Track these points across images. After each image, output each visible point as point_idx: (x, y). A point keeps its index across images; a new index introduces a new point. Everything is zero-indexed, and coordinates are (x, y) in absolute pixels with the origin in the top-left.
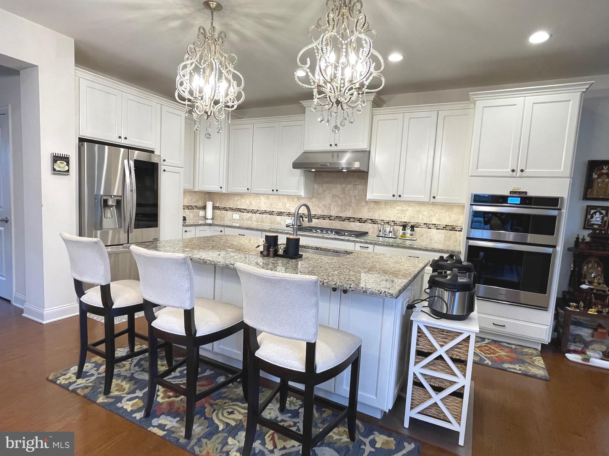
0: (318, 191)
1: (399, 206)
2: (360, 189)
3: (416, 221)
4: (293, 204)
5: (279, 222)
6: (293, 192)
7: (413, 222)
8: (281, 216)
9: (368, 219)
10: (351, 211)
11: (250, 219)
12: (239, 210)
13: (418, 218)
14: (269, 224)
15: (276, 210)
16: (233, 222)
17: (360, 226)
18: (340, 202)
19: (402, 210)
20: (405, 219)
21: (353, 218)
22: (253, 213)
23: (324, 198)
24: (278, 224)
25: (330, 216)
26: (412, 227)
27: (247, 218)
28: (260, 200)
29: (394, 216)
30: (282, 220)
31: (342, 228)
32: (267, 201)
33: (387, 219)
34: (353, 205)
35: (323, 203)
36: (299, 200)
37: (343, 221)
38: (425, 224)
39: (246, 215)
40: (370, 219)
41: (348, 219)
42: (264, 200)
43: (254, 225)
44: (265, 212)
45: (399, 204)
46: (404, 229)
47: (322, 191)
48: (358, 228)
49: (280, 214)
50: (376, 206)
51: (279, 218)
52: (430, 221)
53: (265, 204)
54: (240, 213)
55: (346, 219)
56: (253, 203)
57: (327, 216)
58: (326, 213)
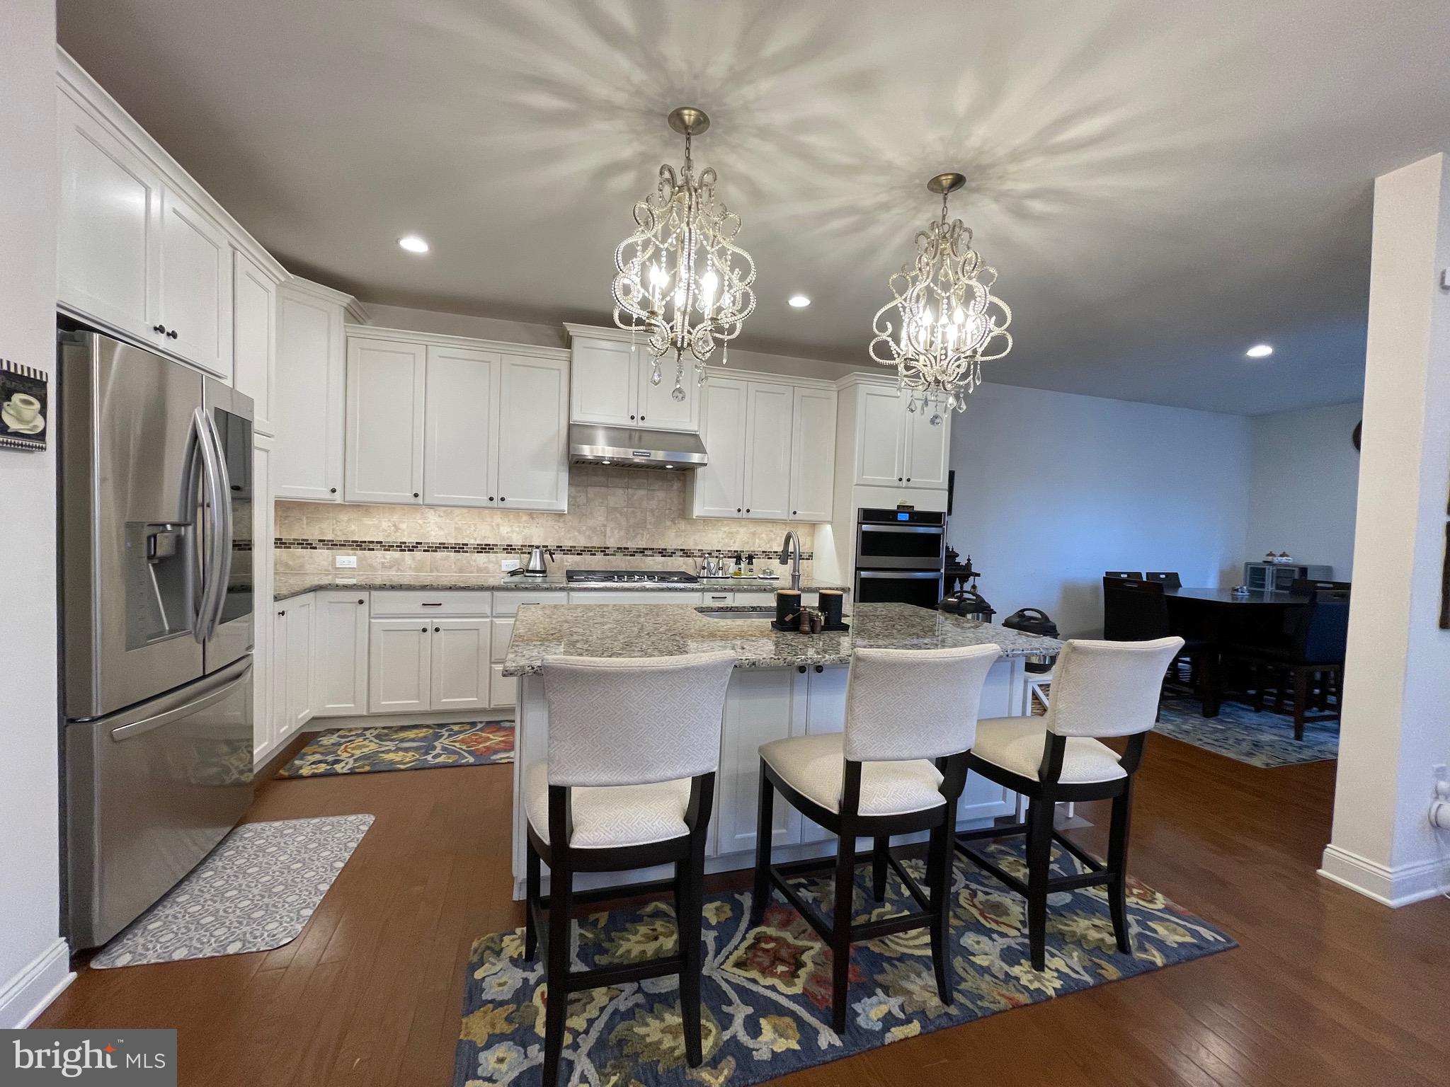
0: (576, 501)
1: (727, 525)
2: (661, 498)
3: (752, 549)
4: (519, 526)
5: (482, 566)
6: (543, 502)
7: (748, 549)
8: (489, 552)
9: (677, 550)
10: (646, 536)
11: (395, 564)
12: (359, 545)
13: (754, 543)
14: (456, 572)
15: (472, 541)
16: (336, 576)
17: (663, 563)
18: (623, 521)
19: (731, 533)
20: (736, 547)
21: (650, 549)
22: (405, 551)
23: (591, 513)
24: (479, 570)
25: (605, 548)
26: (750, 558)
27: (383, 563)
28: (425, 518)
29: (719, 542)
30: (489, 562)
31: (631, 567)
32: (448, 521)
33: (708, 548)
34: (649, 526)
35: (590, 523)
36: (533, 518)
37: (631, 555)
38: (763, 552)
39: (379, 556)
40: (681, 550)
41: (641, 552)
42: (437, 519)
43: (407, 577)
44: (443, 547)
45: (725, 522)
46: (738, 563)
47: (585, 501)
48: (659, 567)
49: (485, 549)
50: (689, 527)
51: (482, 558)
52: (771, 547)
53: (441, 528)
54: (359, 552)
55: (637, 552)
56: (403, 526)
57: (598, 548)
58: (596, 542)
